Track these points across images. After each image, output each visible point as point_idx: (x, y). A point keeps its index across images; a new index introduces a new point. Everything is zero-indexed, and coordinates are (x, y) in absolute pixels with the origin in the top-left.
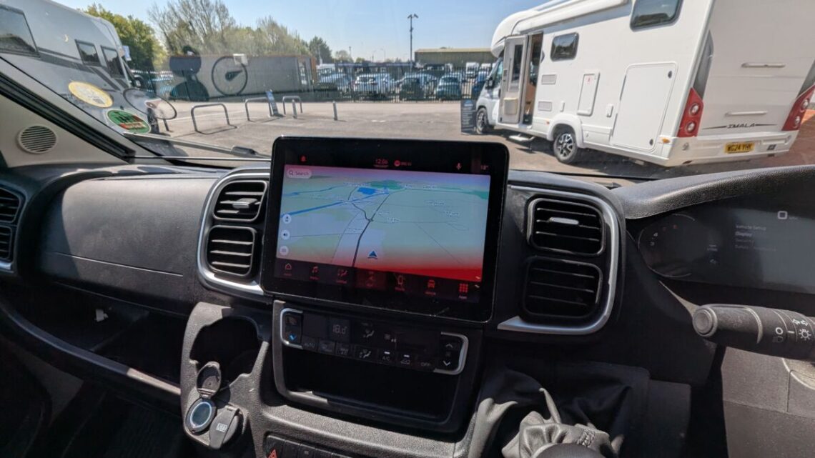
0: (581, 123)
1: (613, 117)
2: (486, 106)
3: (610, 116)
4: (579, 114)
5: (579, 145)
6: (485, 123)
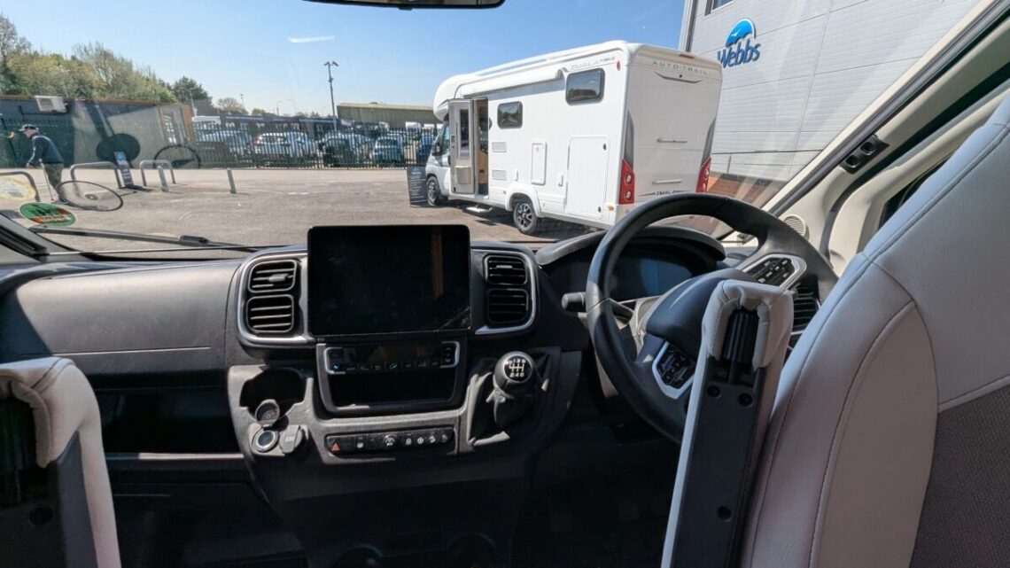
0: (537, 192)
1: (565, 185)
2: (436, 174)
3: (562, 185)
4: (534, 184)
5: (537, 215)
6: (437, 193)
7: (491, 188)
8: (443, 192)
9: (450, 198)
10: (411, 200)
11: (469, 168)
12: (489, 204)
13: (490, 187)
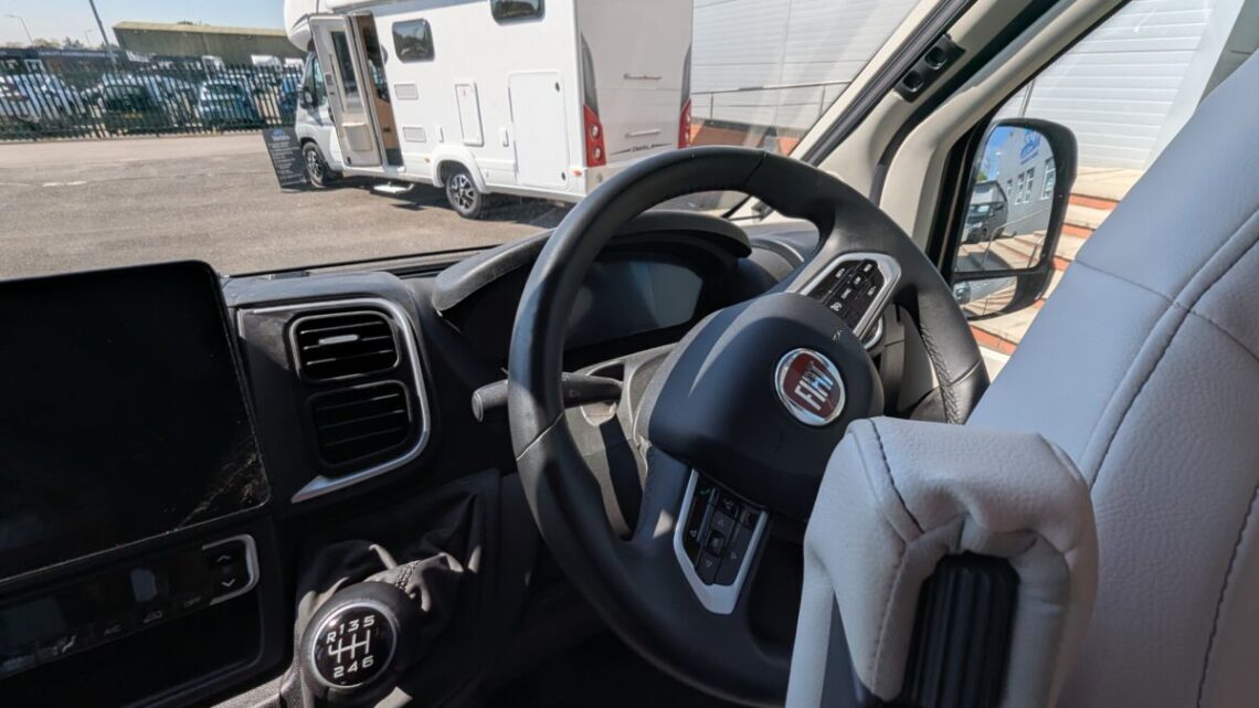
0: (474, 157)
1: (511, 145)
2: (314, 138)
3: (507, 145)
4: (467, 145)
5: (481, 189)
6: (323, 168)
7: (405, 154)
8: (333, 166)
9: (345, 175)
10: (281, 181)
11: (365, 126)
12: (408, 179)
13: (403, 153)
